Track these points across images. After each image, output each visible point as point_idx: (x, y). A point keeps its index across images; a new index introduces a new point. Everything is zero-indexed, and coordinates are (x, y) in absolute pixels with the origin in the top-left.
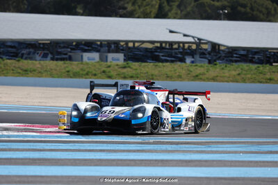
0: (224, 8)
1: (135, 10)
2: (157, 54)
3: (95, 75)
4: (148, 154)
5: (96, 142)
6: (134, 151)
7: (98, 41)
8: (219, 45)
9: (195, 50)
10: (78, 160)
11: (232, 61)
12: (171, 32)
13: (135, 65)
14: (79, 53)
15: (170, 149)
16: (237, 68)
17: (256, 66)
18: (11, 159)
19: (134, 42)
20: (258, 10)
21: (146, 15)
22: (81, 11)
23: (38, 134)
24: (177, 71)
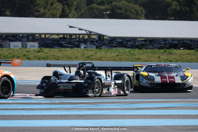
0: (106, 10)
1: (46, 12)
2: (61, 42)
3: (19, 57)
5: (19, 103)
6: (45, 109)
7: (21, 34)
8: (103, 36)
9: (87, 39)
10: (7, 116)
11: (112, 46)
12: (71, 27)
13: (46, 50)
14: (7, 42)
15: (70, 107)
16: (116, 51)
17: (129, 49)
19: (45, 34)
20: (130, 11)
21: (53, 16)
22: (9, 14)
24: (75, 54)
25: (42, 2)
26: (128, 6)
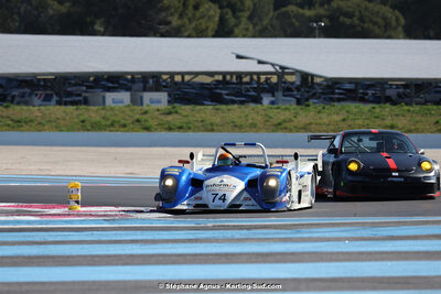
0: (318, 19)
1: (183, 26)
2: (218, 91)
3: (124, 126)
4: (204, 244)
5: (126, 229)
6: (183, 241)
7: (128, 73)
8: (313, 76)
9: (276, 84)
10: (98, 256)
11: (332, 100)
12: (239, 57)
13: (186, 109)
14: (99, 93)
15: (237, 236)
16: (341, 110)
17: (366, 107)
19: (183, 74)
20: (371, 21)
21: (200, 33)
22: (102, 29)
23: (38, 218)
24: (249, 117)
25: (176, 3)
26: (366, 8)
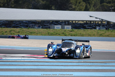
0: (112, 7)
1: (76, 8)
2: (85, 25)
3: (60, 34)
4: (81, 67)
5: (60, 62)
6: (75, 66)
7: (61, 20)
8: (110, 22)
9: (100, 24)
10: (52, 69)
12: (90, 16)
13: (76, 30)
14: (53, 25)
15: (90, 65)
18: (25, 69)
19: (75, 21)
21: (80, 10)
22: (54, 8)
23: (36, 59)
24: (93, 33)
25: (74, 2)
